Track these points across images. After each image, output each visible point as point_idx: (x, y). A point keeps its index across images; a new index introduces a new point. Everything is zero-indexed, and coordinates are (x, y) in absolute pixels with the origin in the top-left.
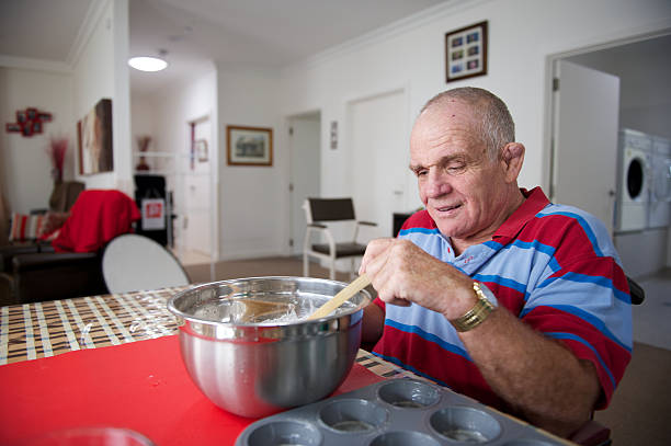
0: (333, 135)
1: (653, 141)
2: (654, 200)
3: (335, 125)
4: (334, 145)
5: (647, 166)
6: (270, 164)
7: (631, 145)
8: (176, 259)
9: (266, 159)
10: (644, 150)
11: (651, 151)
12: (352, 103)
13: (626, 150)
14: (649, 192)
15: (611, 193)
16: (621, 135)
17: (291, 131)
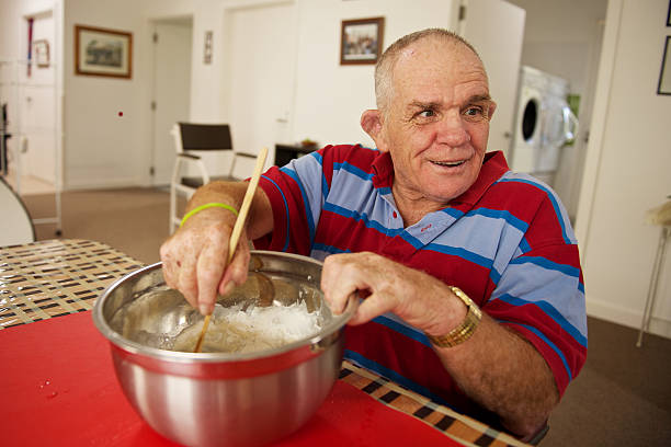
0: (208, 47)
1: (549, 81)
2: (545, 143)
3: (210, 35)
4: (208, 59)
5: (541, 108)
6: (128, 76)
7: (530, 84)
8: (11, 188)
9: (123, 70)
10: (540, 90)
11: (548, 91)
12: (232, 11)
13: (525, 89)
14: (542, 134)
15: (507, 135)
16: (521, 72)
17: (155, 38)
